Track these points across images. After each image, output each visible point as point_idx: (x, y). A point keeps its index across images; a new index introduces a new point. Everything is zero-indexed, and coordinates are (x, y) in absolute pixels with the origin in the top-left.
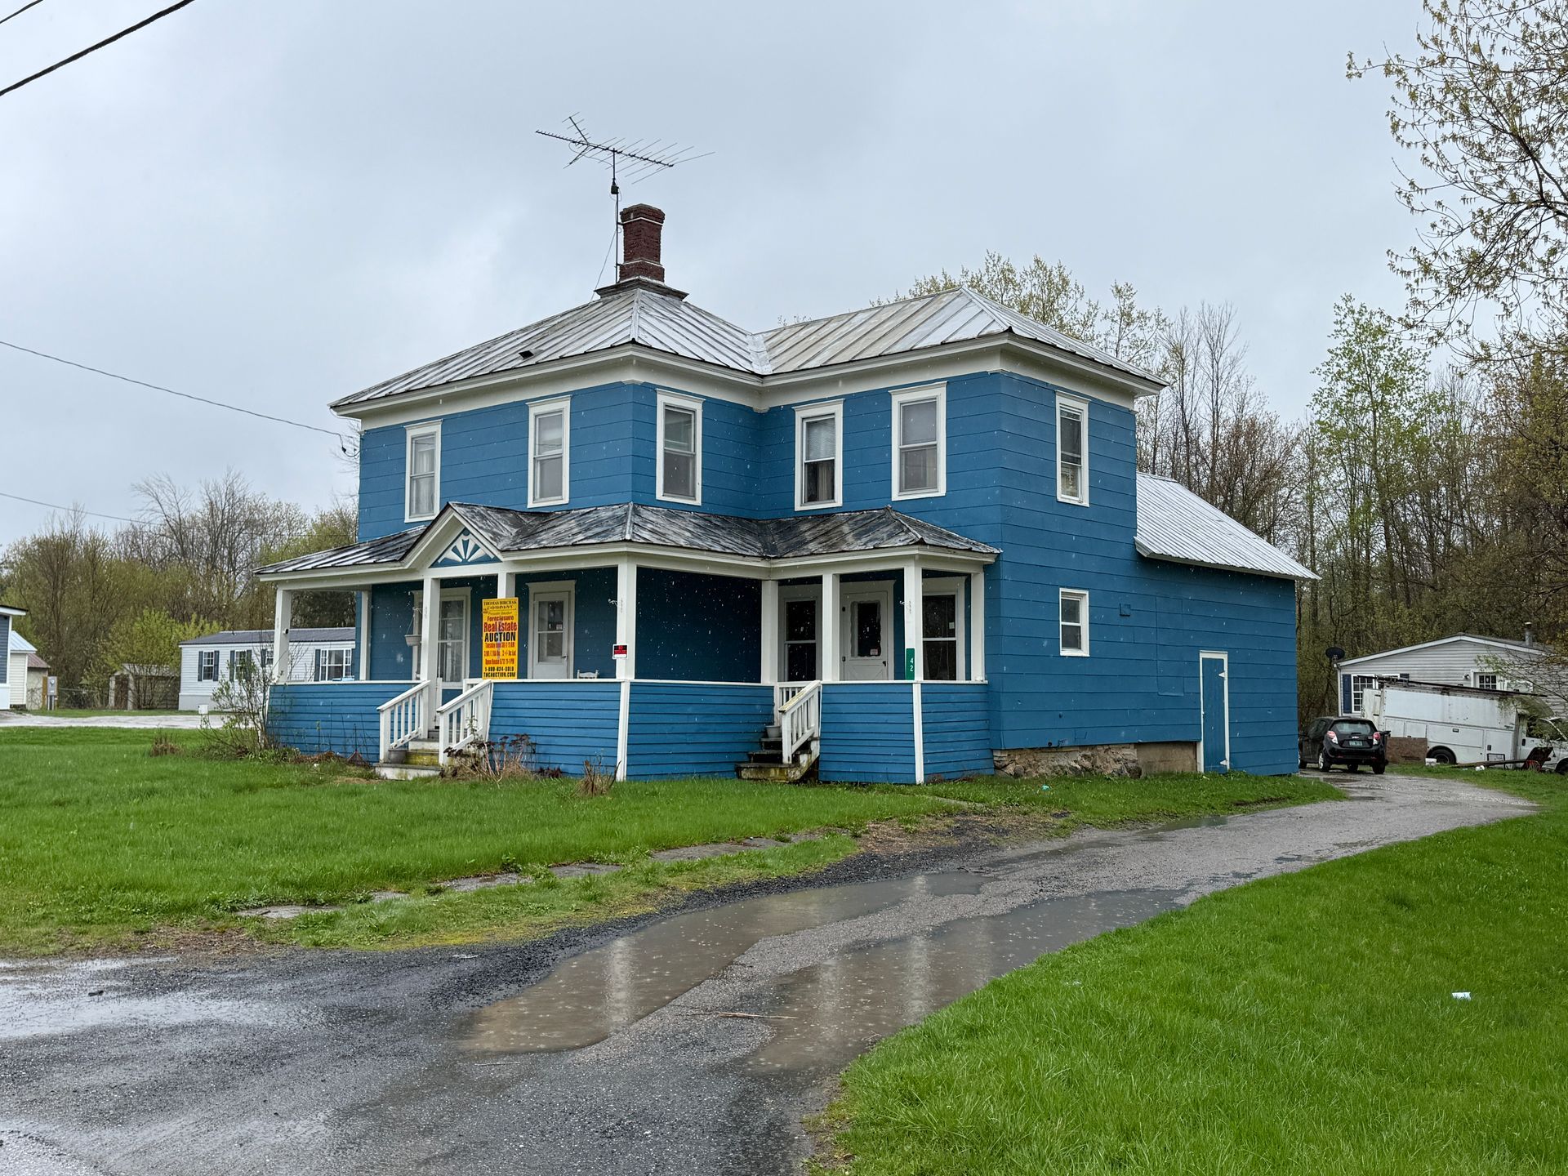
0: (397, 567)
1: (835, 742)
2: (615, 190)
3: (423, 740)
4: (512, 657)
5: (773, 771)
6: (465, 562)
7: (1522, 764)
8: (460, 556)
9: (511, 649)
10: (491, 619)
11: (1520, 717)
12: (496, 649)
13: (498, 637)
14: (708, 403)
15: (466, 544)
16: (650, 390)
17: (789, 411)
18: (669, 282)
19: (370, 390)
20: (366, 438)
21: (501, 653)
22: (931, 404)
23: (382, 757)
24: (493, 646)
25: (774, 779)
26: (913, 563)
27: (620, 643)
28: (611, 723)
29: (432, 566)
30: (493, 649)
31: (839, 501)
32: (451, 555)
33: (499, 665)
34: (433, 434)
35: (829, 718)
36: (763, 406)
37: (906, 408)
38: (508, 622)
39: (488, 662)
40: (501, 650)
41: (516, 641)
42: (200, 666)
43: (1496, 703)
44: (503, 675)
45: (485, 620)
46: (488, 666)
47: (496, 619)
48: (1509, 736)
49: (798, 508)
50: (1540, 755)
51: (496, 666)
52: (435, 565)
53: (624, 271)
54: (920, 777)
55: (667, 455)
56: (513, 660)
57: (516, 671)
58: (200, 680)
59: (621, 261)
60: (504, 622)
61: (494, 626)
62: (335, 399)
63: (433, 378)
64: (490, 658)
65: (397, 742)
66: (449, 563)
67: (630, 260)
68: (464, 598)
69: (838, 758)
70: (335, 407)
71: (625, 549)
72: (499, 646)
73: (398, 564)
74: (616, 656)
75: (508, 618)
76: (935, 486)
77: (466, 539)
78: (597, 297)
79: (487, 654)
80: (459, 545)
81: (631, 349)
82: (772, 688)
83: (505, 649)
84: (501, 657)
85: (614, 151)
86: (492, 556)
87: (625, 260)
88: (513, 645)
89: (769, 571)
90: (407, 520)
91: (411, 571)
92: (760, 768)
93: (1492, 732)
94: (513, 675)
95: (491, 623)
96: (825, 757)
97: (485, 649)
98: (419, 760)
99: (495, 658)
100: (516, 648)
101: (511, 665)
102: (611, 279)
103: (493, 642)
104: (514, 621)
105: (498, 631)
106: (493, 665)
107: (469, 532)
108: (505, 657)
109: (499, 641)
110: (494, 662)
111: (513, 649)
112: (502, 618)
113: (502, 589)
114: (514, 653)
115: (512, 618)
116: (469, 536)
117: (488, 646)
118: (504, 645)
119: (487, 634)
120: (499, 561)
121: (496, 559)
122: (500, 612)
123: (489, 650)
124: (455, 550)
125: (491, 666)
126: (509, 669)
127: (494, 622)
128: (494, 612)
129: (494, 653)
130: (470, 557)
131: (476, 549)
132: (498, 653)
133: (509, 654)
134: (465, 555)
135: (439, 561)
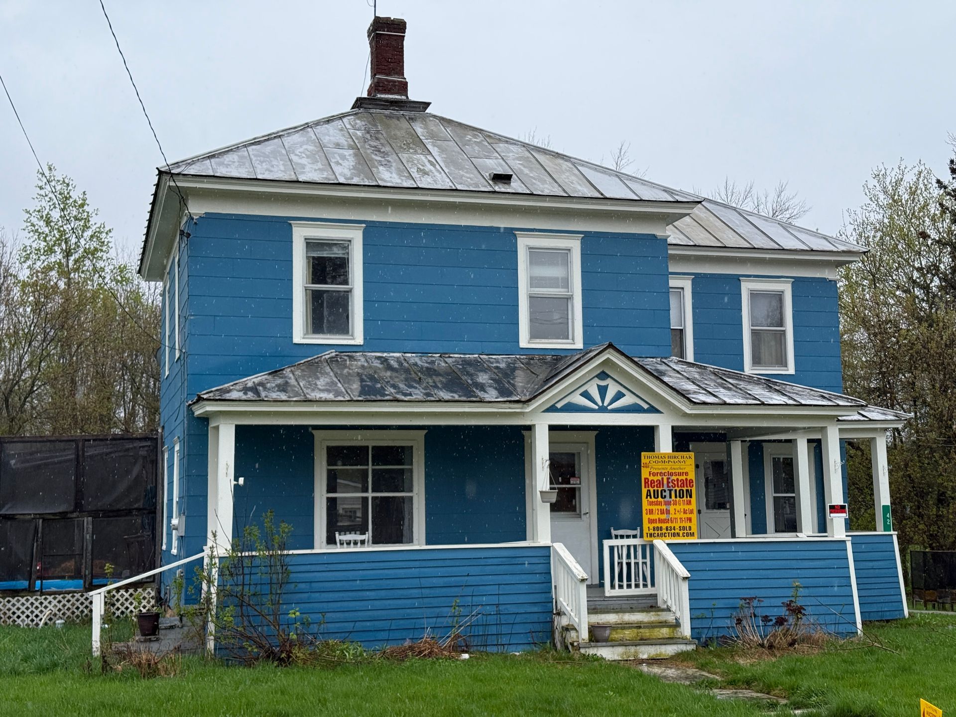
0: (510, 409)
4: (688, 516)
6: (603, 410)
8: (596, 404)
9: (687, 507)
10: (654, 474)
12: (664, 507)
13: (667, 493)
15: (603, 391)
21: (672, 511)
24: (659, 504)
28: (841, 581)
29: (548, 410)
30: (659, 507)
32: (580, 400)
33: (669, 525)
38: (684, 478)
39: (651, 521)
40: (672, 508)
41: (694, 500)
44: (674, 535)
45: (645, 473)
46: (651, 526)
47: (660, 474)
51: (664, 526)
52: (552, 409)
56: (690, 520)
57: (694, 529)
60: (674, 478)
61: (660, 483)
64: (654, 517)
66: (571, 408)
72: (668, 503)
73: (517, 406)
74: (831, 516)
75: (680, 474)
76: (786, 364)
77: (603, 383)
79: (651, 512)
80: (593, 390)
83: (678, 507)
84: (672, 516)
86: (646, 406)
88: (689, 503)
94: (692, 535)
95: (655, 478)
97: (645, 506)
99: (664, 517)
100: (695, 507)
101: (688, 525)
103: (660, 499)
104: (689, 478)
105: (665, 488)
106: (659, 525)
107: (608, 376)
108: (678, 516)
109: (668, 499)
110: (661, 521)
111: (690, 507)
112: (672, 474)
113: (665, 443)
114: (691, 512)
115: (687, 474)
116: (608, 381)
117: (651, 503)
118: (675, 504)
119: (649, 491)
120: (657, 411)
121: (653, 410)
122: (668, 467)
123: (654, 507)
124: (586, 395)
125: (656, 525)
126: (684, 528)
127: (660, 478)
128: (659, 467)
129: (662, 512)
130: (611, 403)
131: (619, 396)
132: (668, 512)
133: (685, 512)
134: (603, 401)
135: (559, 406)
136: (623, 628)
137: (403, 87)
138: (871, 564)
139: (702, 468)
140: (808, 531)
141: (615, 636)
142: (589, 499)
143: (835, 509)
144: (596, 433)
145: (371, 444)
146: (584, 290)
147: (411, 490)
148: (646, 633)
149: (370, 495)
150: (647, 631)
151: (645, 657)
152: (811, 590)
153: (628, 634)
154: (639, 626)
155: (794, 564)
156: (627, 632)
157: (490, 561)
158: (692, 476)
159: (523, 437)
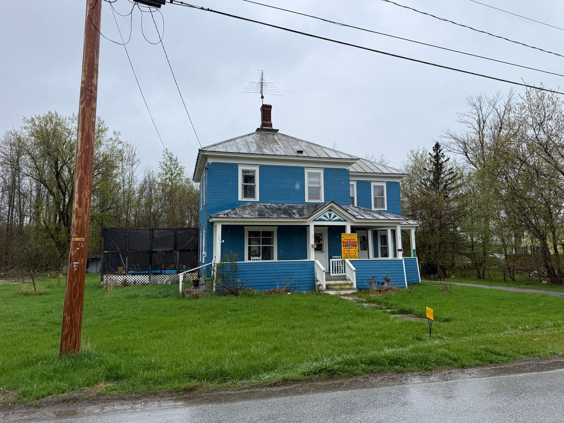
6: (330, 220)
8: (328, 219)
9: (355, 250)
10: (345, 240)
12: (348, 250)
15: (330, 215)
21: (351, 251)
24: (346, 248)
28: (401, 272)
29: (314, 221)
30: (347, 249)
32: (323, 217)
33: (350, 255)
38: (354, 241)
39: (344, 254)
40: (350, 250)
41: (357, 247)
44: (351, 258)
45: (342, 239)
51: (348, 255)
52: (315, 220)
56: (356, 253)
57: (357, 256)
61: (347, 242)
64: (345, 252)
66: (321, 220)
73: (306, 219)
74: (398, 252)
75: (353, 240)
76: (384, 207)
77: (330, 213)
79: (344, 251)
83: (352, 250)
84: (351, 252)
86: (343, 220)
87: (262, 121)
88: (356, 248)
94: (357, 258)
95: (346, 241)
97: (343, 249)
101: (355, 255)
103: (347, 247)
104: (356, 241)
105: (349, 244)
106: (347, 255)
107: (332, 211)
108: (352, 252)
109: (349, 247)
110: (347, 254)
111: (356, 250)
112: (350, 240)
113: (348, 230)
114: (356, 251)
115: (355, 240)
116: (332, 212)
117: (344, 248)
118: (351, 248)
119: (344, 245)
120: (346, 221)
121: (345, 221)
122: (349, 238)
123: (345, 250)
124: (325, 216)
125: (346, 255)
126: (354, 256)
127: (347, 241)
128: (346, 238)
129: (348, 251)
130: (332, 219)
131: (335, 216)
132: (349, 251)
133: (354, 251)
134: (330, 218)
135: (317, 219)
136: (336, 285)
137: (271, 125)
138: (410, 267)
139: (359, 238)
140: (391, 257)
141: (334, 287)
142: (326, 247)
143: (399, 250)
144: (328, 227)
145: (261, 231)
146: (324, 185)
147: (273, 244)
148: (343, 287)
149: (261, 245)
150: (343, 286)
151: (343, 294)
152: (392, 274)
153: (337, 287)
154: (341, 285)
155: (387, 266)
156: (337, 286)
157: (296, 265)
158: (356, 240)
159: (306, 229)
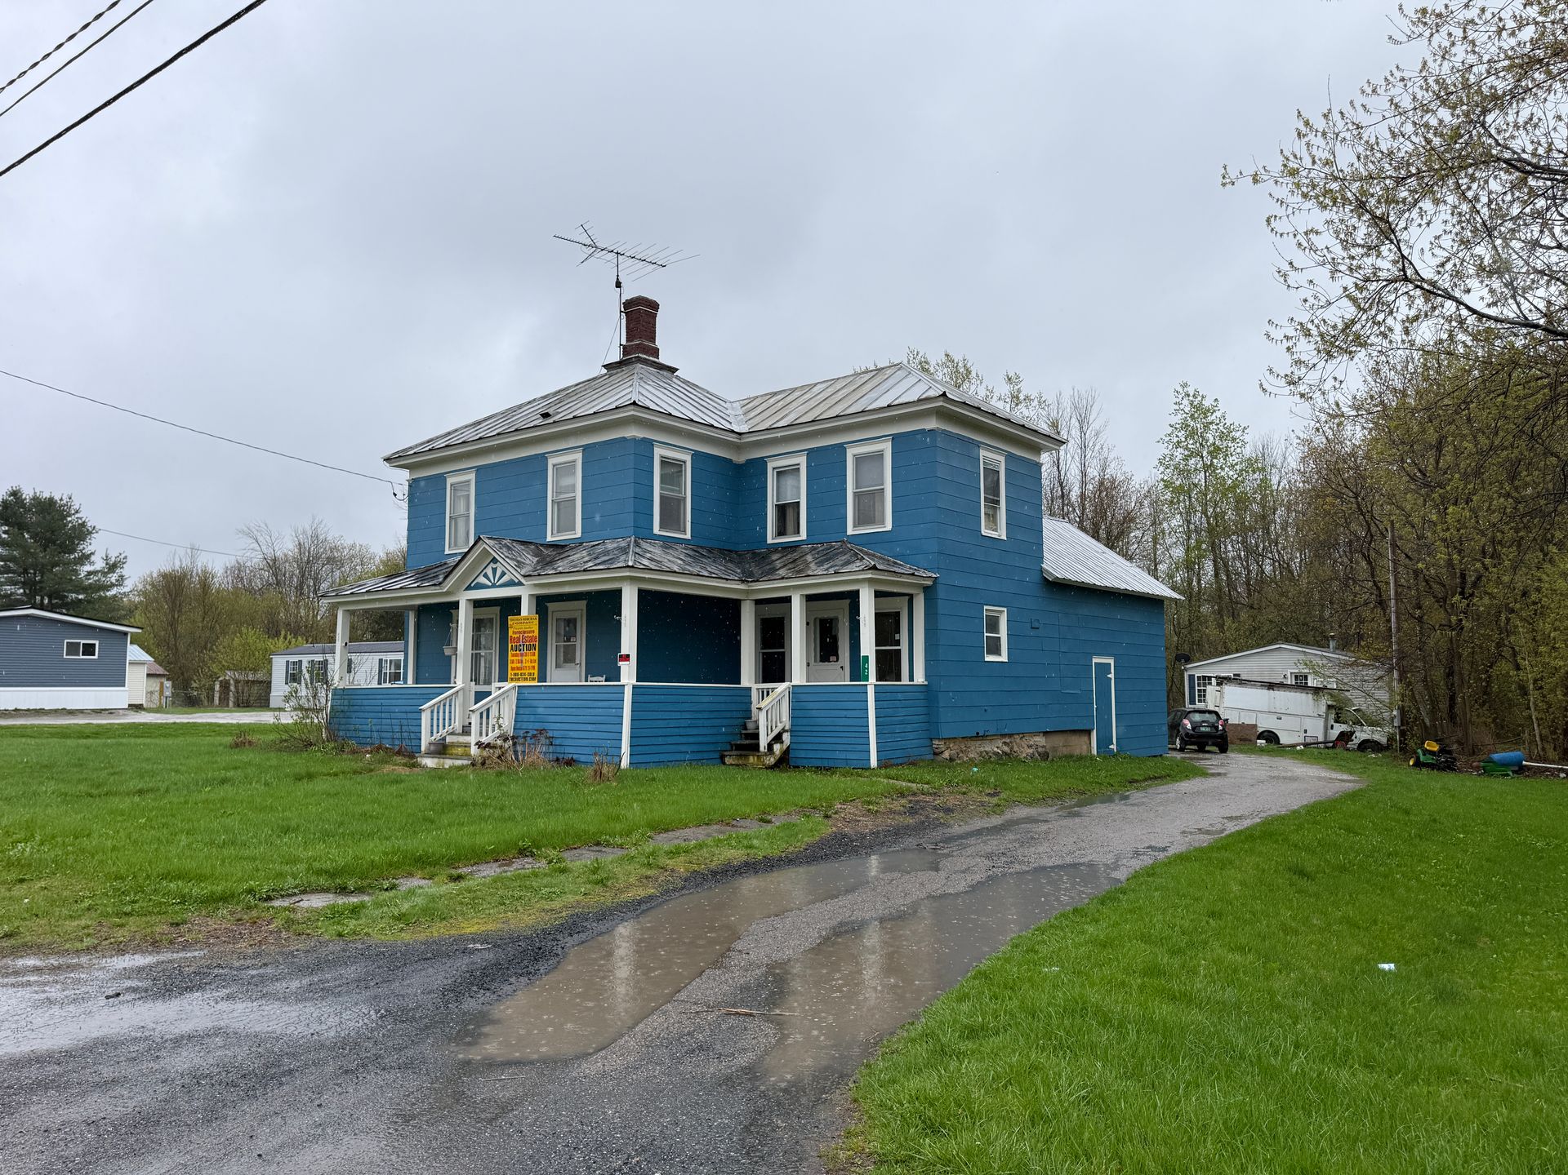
0: (437, 590)
1: (801, 734)
2: (618, 285)
3: (459, 734)
4: (533, 664)
5: (751, 758)
6: (494, 586)
7: (1331, 744)
8: (489, 581)
9: (533, 658)
10: (515, 633)
11: (1329, 707)
12: (519, 658)
13: (522, 648)
14: (697, 456)
15: (494, 571)
16: (649, 444)
17: (761, 464)
18: (663, 359)
19: (416, 446)
20: (413, 484)
21: (524, 661)
22: (879, 456)
23: (423, 749)
24: (517, 655)
25: (752, 764)
26: (867, 585)
27: (624, 651)
28: (617, 720)
29: (466, 589)
30: (517, 658)
31: (803, 535)
32: (482, 579)
33: (522, 671)
34: (469, 481)
35: (798, 713)
36: (740, 459)
37: (859, 460)
38: (530, 635)
39: (513, 669)
40: (524, 658)
41: (537, 651)
42: (287, 672)
43: (1310, 696)
44: (526, 679)
45: (510, 633)
46: (513, 672)
47: (520, 632)
48: (1321, 723)
49: (770, 541)
50: (1345, 737)
51: (519, 672)
52: (469, 588)
53: (626, 350)
54: (874, 763)
55: (662, 497)
56: (534, 667)
57: (536, 676)
58: (287, 683)
59: (624, 342)
60: (526, 635)
61: (518, 639)
62: (388, 453)
63: (469, 435)
64: (515, 665)
65: (437, 736)
66: (480, 586)
67: (632, 341)
68: (494, 616)
69: (804, 746)
70: (387, 460)
71: (628, 574)
72: (522, 655)
73: (438, 588)
74: (620, 664)
75: (530, 632)
76: (883, 522)
77: (494, 566)
78: (604, 371)
79: (513, 661)
80: (489, 572)
81: (634, 410)
82: (750, 689)
83: (527, 658)
84: (524, 665)
85: (617, 253)
86: (517, 581)
87: (627, 341)
88: (534, 655)
89: (747, 592)
90: (447, 552)
91: (448, 593)
92: (741, 755)
93: (1308, 719)
94: (534, 679)
95: (516, 636)
96: (794, 746)
97: (510, 658)
98: (454, 751)
99: (519, 665)
100: (536, 657)
101: (532, 671)
102: (615, 356)
103: (518, 652)
104: (534, 635)
105: (521, 643)
106: (516, 672)
108: (527, 665)
109: (522, 651)
110: (518, 669)
112: (524, 632)
113: (524, 608)
114: (535, 661)
115: (533, 631)
116: (498, 564)
117: (513, 655)
118: (526, 655)
119: (512, 646)
120: (522, 584)
121: (520, 583)
122: (523, 627)
123: (514, 658)
124: (486, 576)
126: (530, 674)
127: (518, 636)
128: (518, 627)
129: (519, 662)
130: (499, 579)
131: (504, 574)
132: (522, 662)
133: (531, 662)
134: (495, 580)
135: (472, 585)
136: (458, 746)
143: (623, 658)
146: (583, 491)
152: (598, 726)
155: (591, 704)
158: (537, 633)
